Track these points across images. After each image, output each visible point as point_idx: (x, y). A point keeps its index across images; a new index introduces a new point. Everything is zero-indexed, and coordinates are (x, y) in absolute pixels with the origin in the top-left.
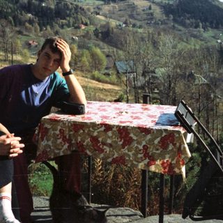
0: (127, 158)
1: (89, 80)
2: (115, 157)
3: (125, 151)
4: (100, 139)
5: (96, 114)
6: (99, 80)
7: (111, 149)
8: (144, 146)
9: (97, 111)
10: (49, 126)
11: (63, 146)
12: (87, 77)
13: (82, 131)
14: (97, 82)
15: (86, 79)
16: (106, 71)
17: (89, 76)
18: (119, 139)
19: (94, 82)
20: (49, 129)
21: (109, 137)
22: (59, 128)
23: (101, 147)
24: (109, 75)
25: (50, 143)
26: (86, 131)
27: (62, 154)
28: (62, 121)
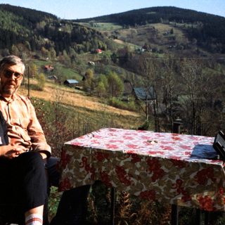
0: (158, 193)
1: (106, 106)
2: (143, 191)
3: (155, 184)
4: (127, 170)
5: (122, 142)
6: (116, 106)
7: (139, 182)
8: (178, 180)
9: (122, 139)
10: (71, 154)
11: (85, 176)
12: (103, 103)
13: (106, 161)
14: (114, 108)
15: (103, 105)
16: (124, 97)
17: (106, 102)
18: (149, 172)
19: (111, 107)
20: (71, 156)
21: (137, 169)
22: (82, 155)
23: (128, 178)
24: (126, 101)
25: (72, 171)
26: (111, 161)
27: (84, 184)
28: (85, 148)
